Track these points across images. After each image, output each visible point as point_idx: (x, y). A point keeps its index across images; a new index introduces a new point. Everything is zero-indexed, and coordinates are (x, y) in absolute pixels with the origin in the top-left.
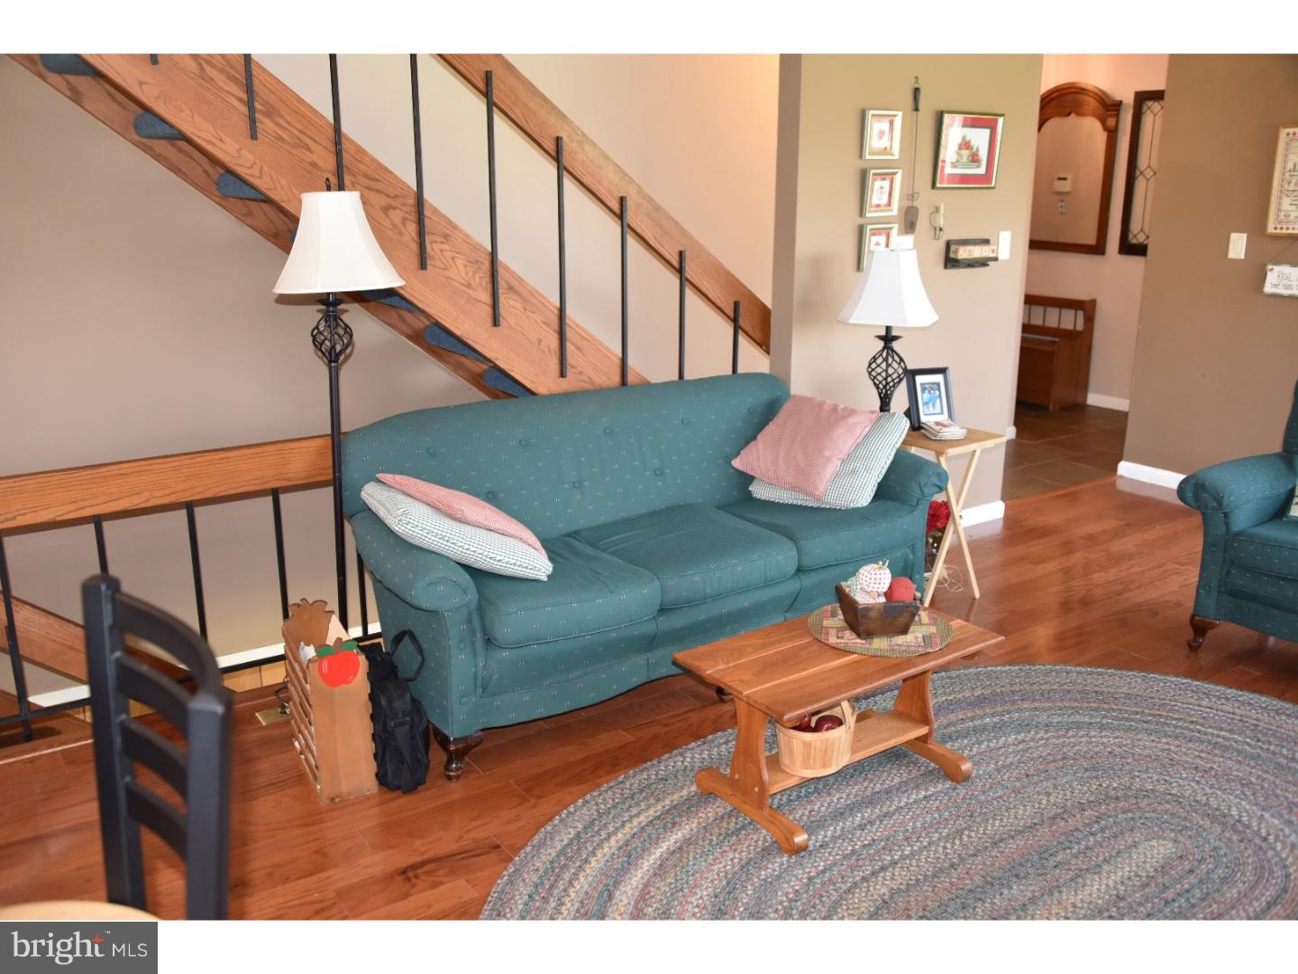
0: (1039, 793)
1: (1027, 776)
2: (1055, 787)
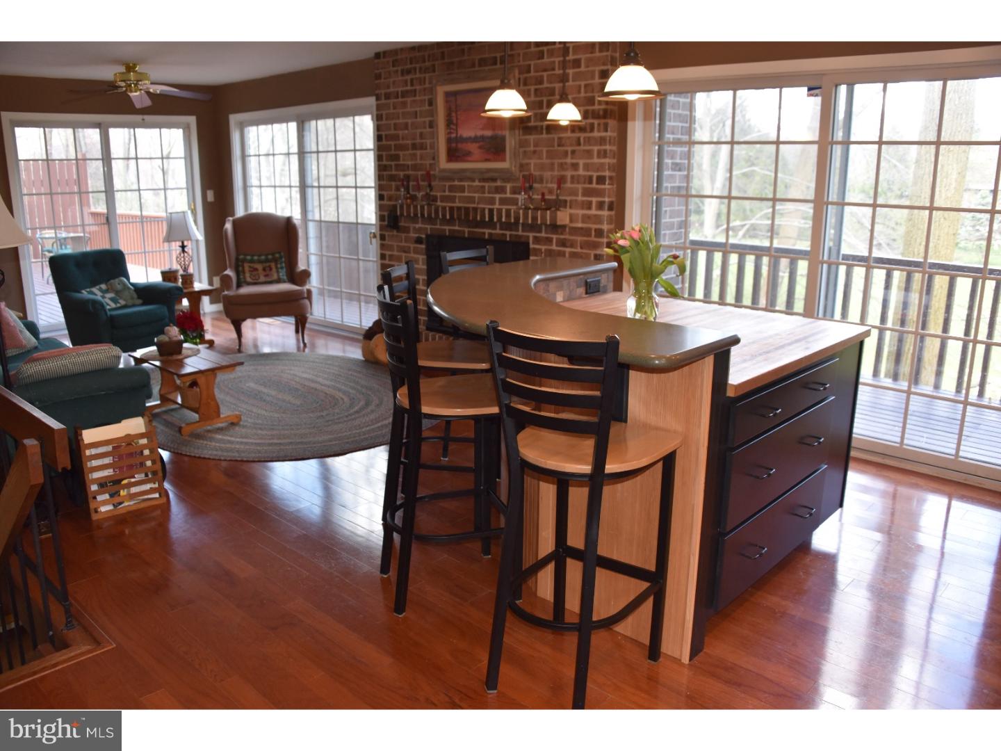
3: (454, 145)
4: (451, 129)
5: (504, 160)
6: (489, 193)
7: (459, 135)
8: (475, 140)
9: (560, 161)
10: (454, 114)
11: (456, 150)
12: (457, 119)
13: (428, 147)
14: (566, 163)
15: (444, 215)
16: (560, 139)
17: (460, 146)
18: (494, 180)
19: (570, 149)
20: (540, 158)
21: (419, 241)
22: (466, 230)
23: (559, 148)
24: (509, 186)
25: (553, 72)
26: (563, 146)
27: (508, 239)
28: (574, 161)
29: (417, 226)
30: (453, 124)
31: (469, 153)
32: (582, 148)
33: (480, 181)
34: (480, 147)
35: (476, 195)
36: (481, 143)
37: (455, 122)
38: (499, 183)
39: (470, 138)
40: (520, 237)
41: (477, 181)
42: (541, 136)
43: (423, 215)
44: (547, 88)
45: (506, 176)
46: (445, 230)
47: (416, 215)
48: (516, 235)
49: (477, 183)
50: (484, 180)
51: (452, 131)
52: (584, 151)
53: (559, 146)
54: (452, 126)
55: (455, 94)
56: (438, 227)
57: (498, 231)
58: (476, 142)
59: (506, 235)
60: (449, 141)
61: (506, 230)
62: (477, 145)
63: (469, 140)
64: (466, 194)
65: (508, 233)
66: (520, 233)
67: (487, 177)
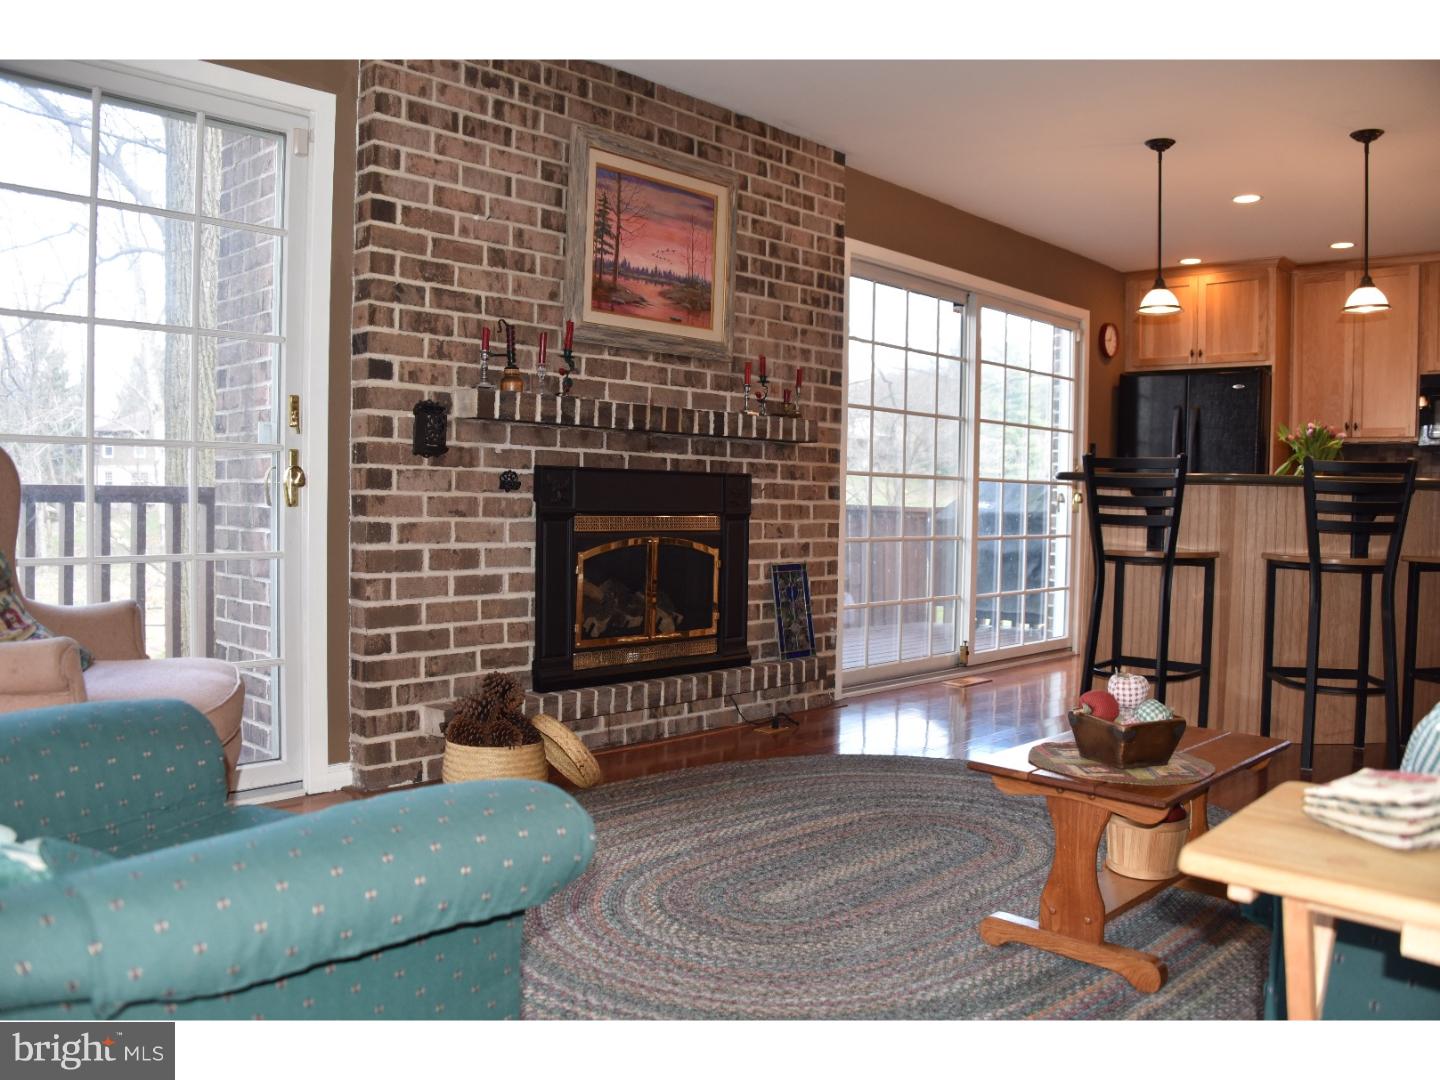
0: (898, 933)
1: (914, 950)
2: (879, 941)
3: (608, 278)
4: (603, 243)
5: (707, 324)
6: (674, 383)
7: (620, 261)
8: (654, 277)
9: (787, 343)
10: (612, 215)
11: (613, 289)
12: (619, 227)
13: (538, 268)
14: (794, 348)
15: (621, 422)
16: (787, 307)
17: (621, 281)
18: (684, 359)
19: (800, 327)
20: (760, 334)
21: (509, 483)
22: (626, 455)
23: (785, 323)
24: (709, 374)
25: (778, 203)
26: (791, 320)
27: (708, 470)
28: (805, 346)
29: (499, 447)
30: (609, 233)
31: (639, 301)
32: (814, 327)
33: (656, 360)
34: (662, 294)
35: (649, 385)
36: (666, 288)
37: (614, 231)
38: (692, 368)
39: (644, 272)
40: (728, 464)
41: (651, 357)
42: (761, 298)
43: (568, 419)
44: (769, 224)
45: (708, 355)
46: (578, 455)
47: (549, 419)
48: (722, 462)
49: (650, 362)
50: (668, 357)
51: (606, 247)
52: (818, 332)
53: (785, 319)
54: (606, 238)
55: (620, 176)
56: (558, 448)
57: (690, 456)
58: (656, 283)
59: (703, 462)
60: (599, 266)
61: (704, 454)
62: (659, 288)
63: (640, 273)
64: (628, 381)
65: (708, 459)
66: (728, 459)
67: (672, 353)
